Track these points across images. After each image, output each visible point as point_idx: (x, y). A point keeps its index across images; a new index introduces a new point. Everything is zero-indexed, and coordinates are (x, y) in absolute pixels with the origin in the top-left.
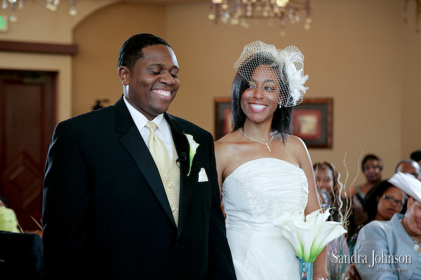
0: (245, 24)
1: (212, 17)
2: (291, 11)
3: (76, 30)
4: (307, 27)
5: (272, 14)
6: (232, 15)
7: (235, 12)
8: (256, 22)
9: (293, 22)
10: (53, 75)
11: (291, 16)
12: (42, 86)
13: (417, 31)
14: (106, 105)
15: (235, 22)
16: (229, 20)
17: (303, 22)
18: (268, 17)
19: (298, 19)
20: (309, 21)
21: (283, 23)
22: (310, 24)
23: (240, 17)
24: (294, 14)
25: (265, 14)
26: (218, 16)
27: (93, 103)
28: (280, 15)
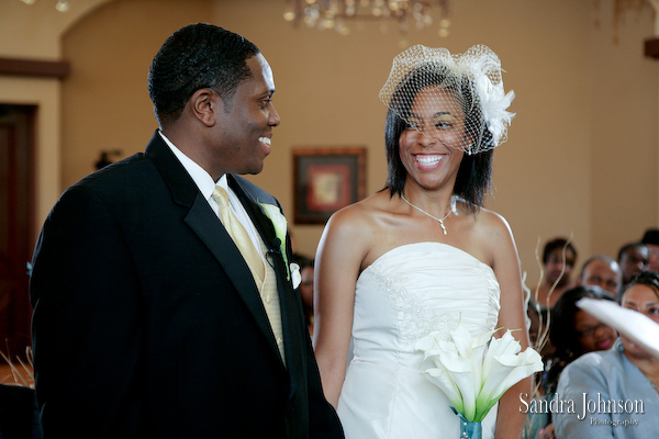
0: (343, 29)
1: (289, 16)
2: (418, 6)
3: (67, 37)
4: (444, 33)
5: (387, 13)
6: (322, 14)
7: (327, 9)
8: (360, 25)
9: (419, 25)
10: (29, 111)
11: (417, 16)
12: (11, 128)
13: (616, 41)
14: (116, 160)
15: (328, 24)
16: (318, 21)
17: (436, 26)
18: (380, 18)
19: (428, 19)
20: (445, 23)
21: (405, 26)
22: (449, 28)
23: (336, 17)
24: (422, 12)
25: (377, 12)
26: (300, 15)
27: (95, 157)
28: (399, 13)
